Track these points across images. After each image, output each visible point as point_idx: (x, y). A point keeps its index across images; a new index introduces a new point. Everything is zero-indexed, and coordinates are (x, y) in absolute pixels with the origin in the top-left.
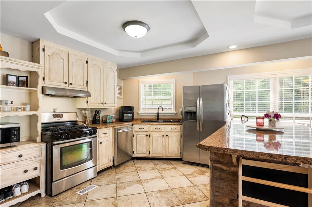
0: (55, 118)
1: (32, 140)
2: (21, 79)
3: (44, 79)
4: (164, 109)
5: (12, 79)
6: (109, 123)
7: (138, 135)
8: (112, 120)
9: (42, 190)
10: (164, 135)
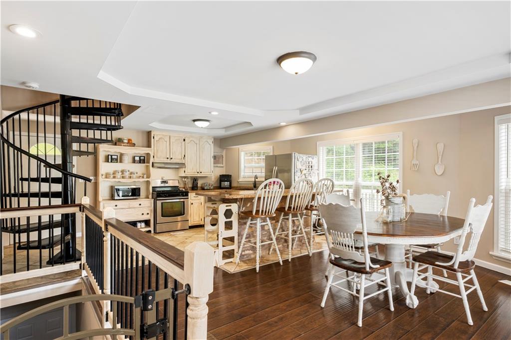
0: (162, 183)
1: (147, 197)
2: (141, 158)
3: (154, 157)
4: (258, 177)
5: (137, 159)
6: (207, 190)
8: (209, 187)
9: (151, 229)
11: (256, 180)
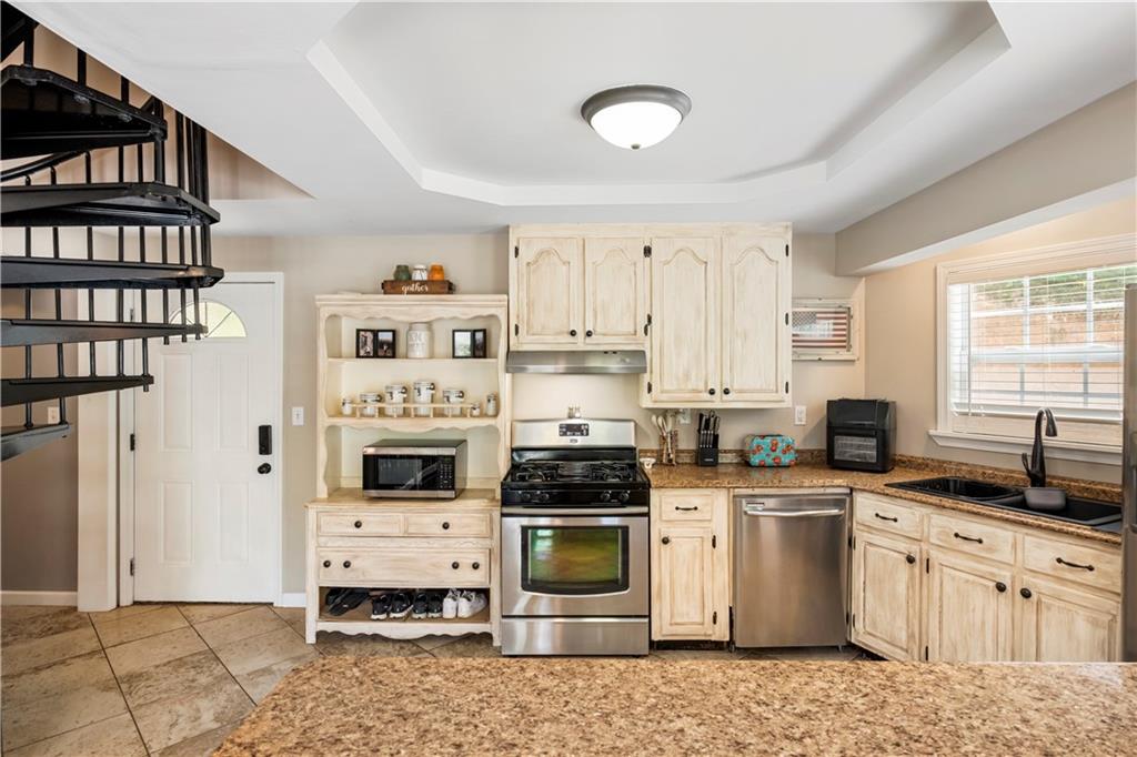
2: (477, 336)
3: (517, 330)
4: (1059, 419)
5: (463, 340)
6: (762, 466)
7: (870, 544)
8: (773, 455)
9: (494, 628)
10: (1007, 583)
11: (1046, 440)
